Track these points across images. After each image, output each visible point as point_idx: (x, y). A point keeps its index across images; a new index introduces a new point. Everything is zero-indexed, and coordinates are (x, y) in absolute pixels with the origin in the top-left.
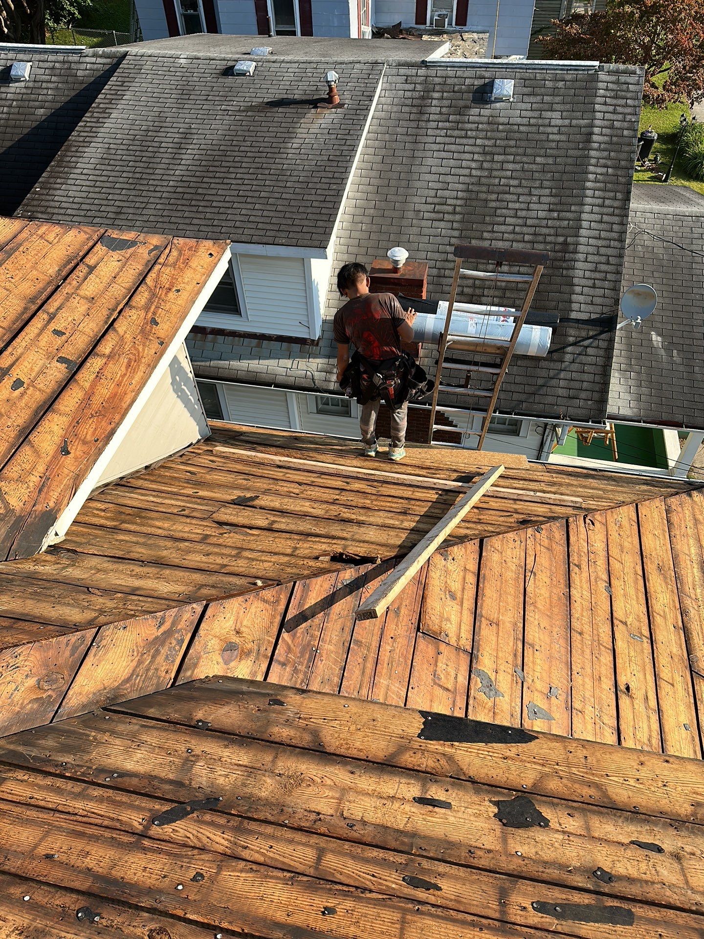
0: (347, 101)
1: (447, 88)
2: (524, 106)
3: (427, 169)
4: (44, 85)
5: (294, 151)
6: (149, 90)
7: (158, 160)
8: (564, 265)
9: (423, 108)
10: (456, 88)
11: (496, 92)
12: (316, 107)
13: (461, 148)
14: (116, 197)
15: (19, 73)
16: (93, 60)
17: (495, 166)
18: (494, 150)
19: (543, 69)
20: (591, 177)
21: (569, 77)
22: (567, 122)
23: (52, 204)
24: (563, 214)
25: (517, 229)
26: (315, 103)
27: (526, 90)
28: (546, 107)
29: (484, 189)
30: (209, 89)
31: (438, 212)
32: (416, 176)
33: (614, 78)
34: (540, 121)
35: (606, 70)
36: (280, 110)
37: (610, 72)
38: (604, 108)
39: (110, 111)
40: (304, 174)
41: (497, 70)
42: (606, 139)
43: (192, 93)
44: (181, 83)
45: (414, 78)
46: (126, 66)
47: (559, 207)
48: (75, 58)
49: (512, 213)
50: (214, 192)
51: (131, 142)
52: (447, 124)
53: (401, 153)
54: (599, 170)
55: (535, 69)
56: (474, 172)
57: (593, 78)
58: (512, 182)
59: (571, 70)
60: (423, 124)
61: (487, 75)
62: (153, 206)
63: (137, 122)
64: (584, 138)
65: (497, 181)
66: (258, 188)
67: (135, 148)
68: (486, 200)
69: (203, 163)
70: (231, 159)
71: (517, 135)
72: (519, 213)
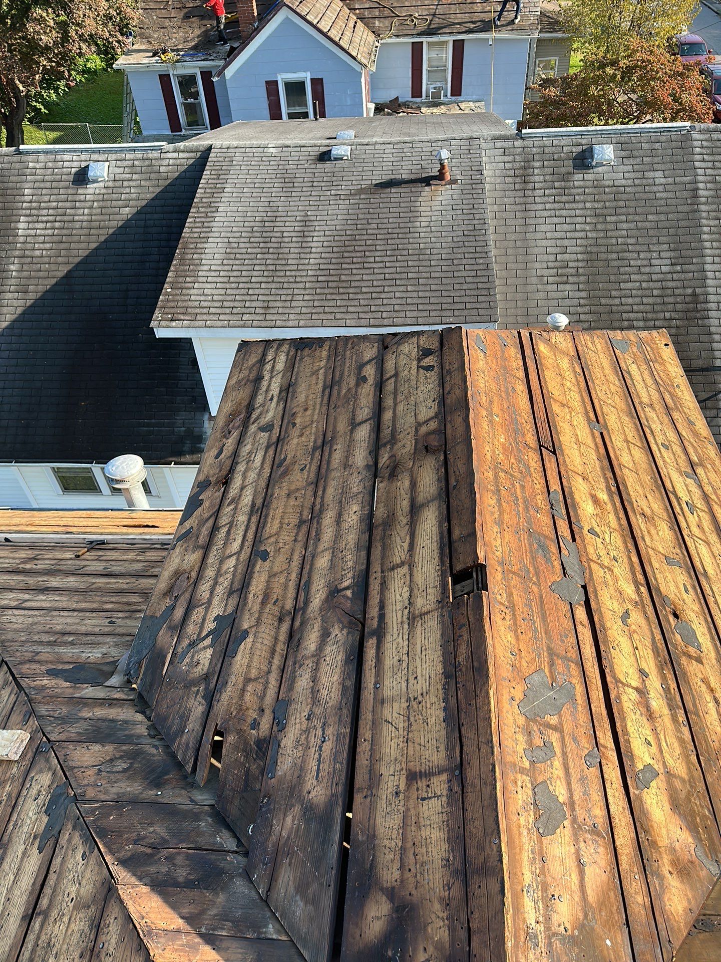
0: (458, 177)
1: (546, 157)
2: (626, 168)
3: (543, 235)
4: (126, 184)
5: (424, 230)
6: (248, 181)
7: (287, 250)
8: (698, 315)
9: (526, 177)
10: (555, 157)
11: (597, 157)
12: (429, 185)
13: (572, 213)
14: (257, 291)
15: (98, 174)
16: (175, 155)
17: (609, 227)
18: (605, 211)
19: (637, 133)
20: (706, 229)
21: (664, 139)
22: (670, 180)
23: (190, 304)
24: (686, 267)
25: (644, 285)
26: (427, 181)
27: (623, 153)
28: (647, 167)
29: (603, 249)
30: (311, 175)
31: (561, 275)
32: (532, 243)
33: (706, 137)
34: (644, 181)
35: (697, 130)
36: (393, 190)
37: (701, 131)
38: (703, 165)
39: (216, 205)
40: (445, 251)
41: (592, 136)
42: (712, 193)
43: (295, 180)
44: (279, 171)
45: (512, 150)
46: (215, 159)
47: (681, 261)
48: (156, 154)
49: (635, 269)
50: (358, 278)
51: (250, 235)
52: (554, 191)
53: (513, 222)
54: (712, 223)
55: (629, 133)
56: (589, 234)
57: (687, 137)
58: (630, 241)
59: (663, 132)
60: (528, 193)
61: (584, 142)
62: (301, 298)
63: (249, 214)
64: (690, 194)
65: (614, 241)
66: (403, 270)
67: (257, 240)
68: (607, 260)
69: (335, 249)
70: (363, 243)
71: (624, 196)
72: (643, 270)
